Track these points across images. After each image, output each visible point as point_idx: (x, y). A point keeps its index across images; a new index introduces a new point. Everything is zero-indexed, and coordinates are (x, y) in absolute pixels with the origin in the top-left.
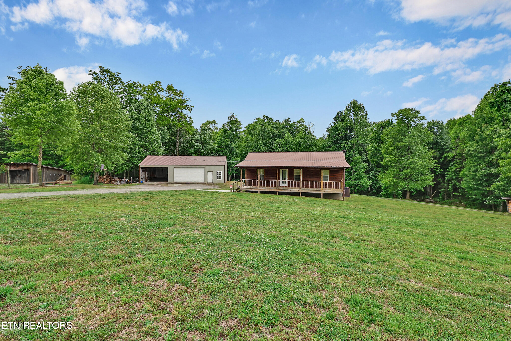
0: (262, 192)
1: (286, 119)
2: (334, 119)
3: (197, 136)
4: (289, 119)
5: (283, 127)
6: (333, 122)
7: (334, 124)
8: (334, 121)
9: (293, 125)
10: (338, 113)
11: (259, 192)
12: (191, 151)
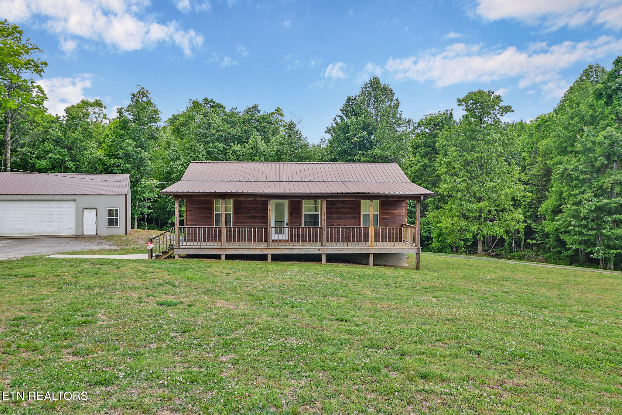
0: (229, 257)
1: (250, 106)
2: (341, 110)
3: (56, 133)
4: (256, 107)
5: (246, 122)
6: (339, 116)
7: (342, 119)
8: (340, 113)
9: (265, 118)
10: (349, 100)
11: (223, 257)
12: (43, 163)
